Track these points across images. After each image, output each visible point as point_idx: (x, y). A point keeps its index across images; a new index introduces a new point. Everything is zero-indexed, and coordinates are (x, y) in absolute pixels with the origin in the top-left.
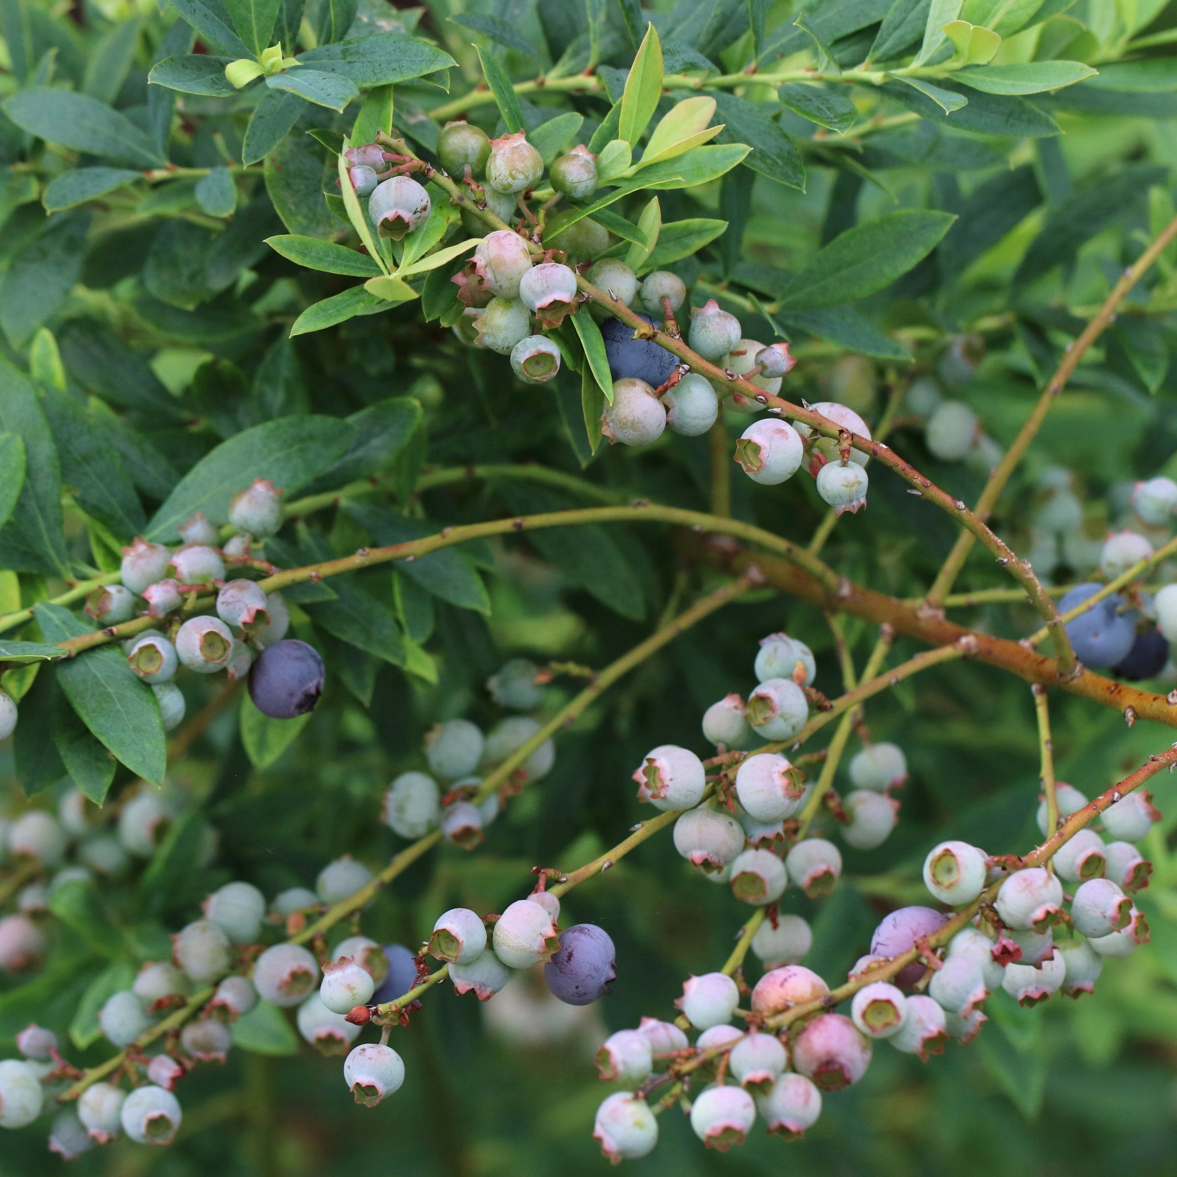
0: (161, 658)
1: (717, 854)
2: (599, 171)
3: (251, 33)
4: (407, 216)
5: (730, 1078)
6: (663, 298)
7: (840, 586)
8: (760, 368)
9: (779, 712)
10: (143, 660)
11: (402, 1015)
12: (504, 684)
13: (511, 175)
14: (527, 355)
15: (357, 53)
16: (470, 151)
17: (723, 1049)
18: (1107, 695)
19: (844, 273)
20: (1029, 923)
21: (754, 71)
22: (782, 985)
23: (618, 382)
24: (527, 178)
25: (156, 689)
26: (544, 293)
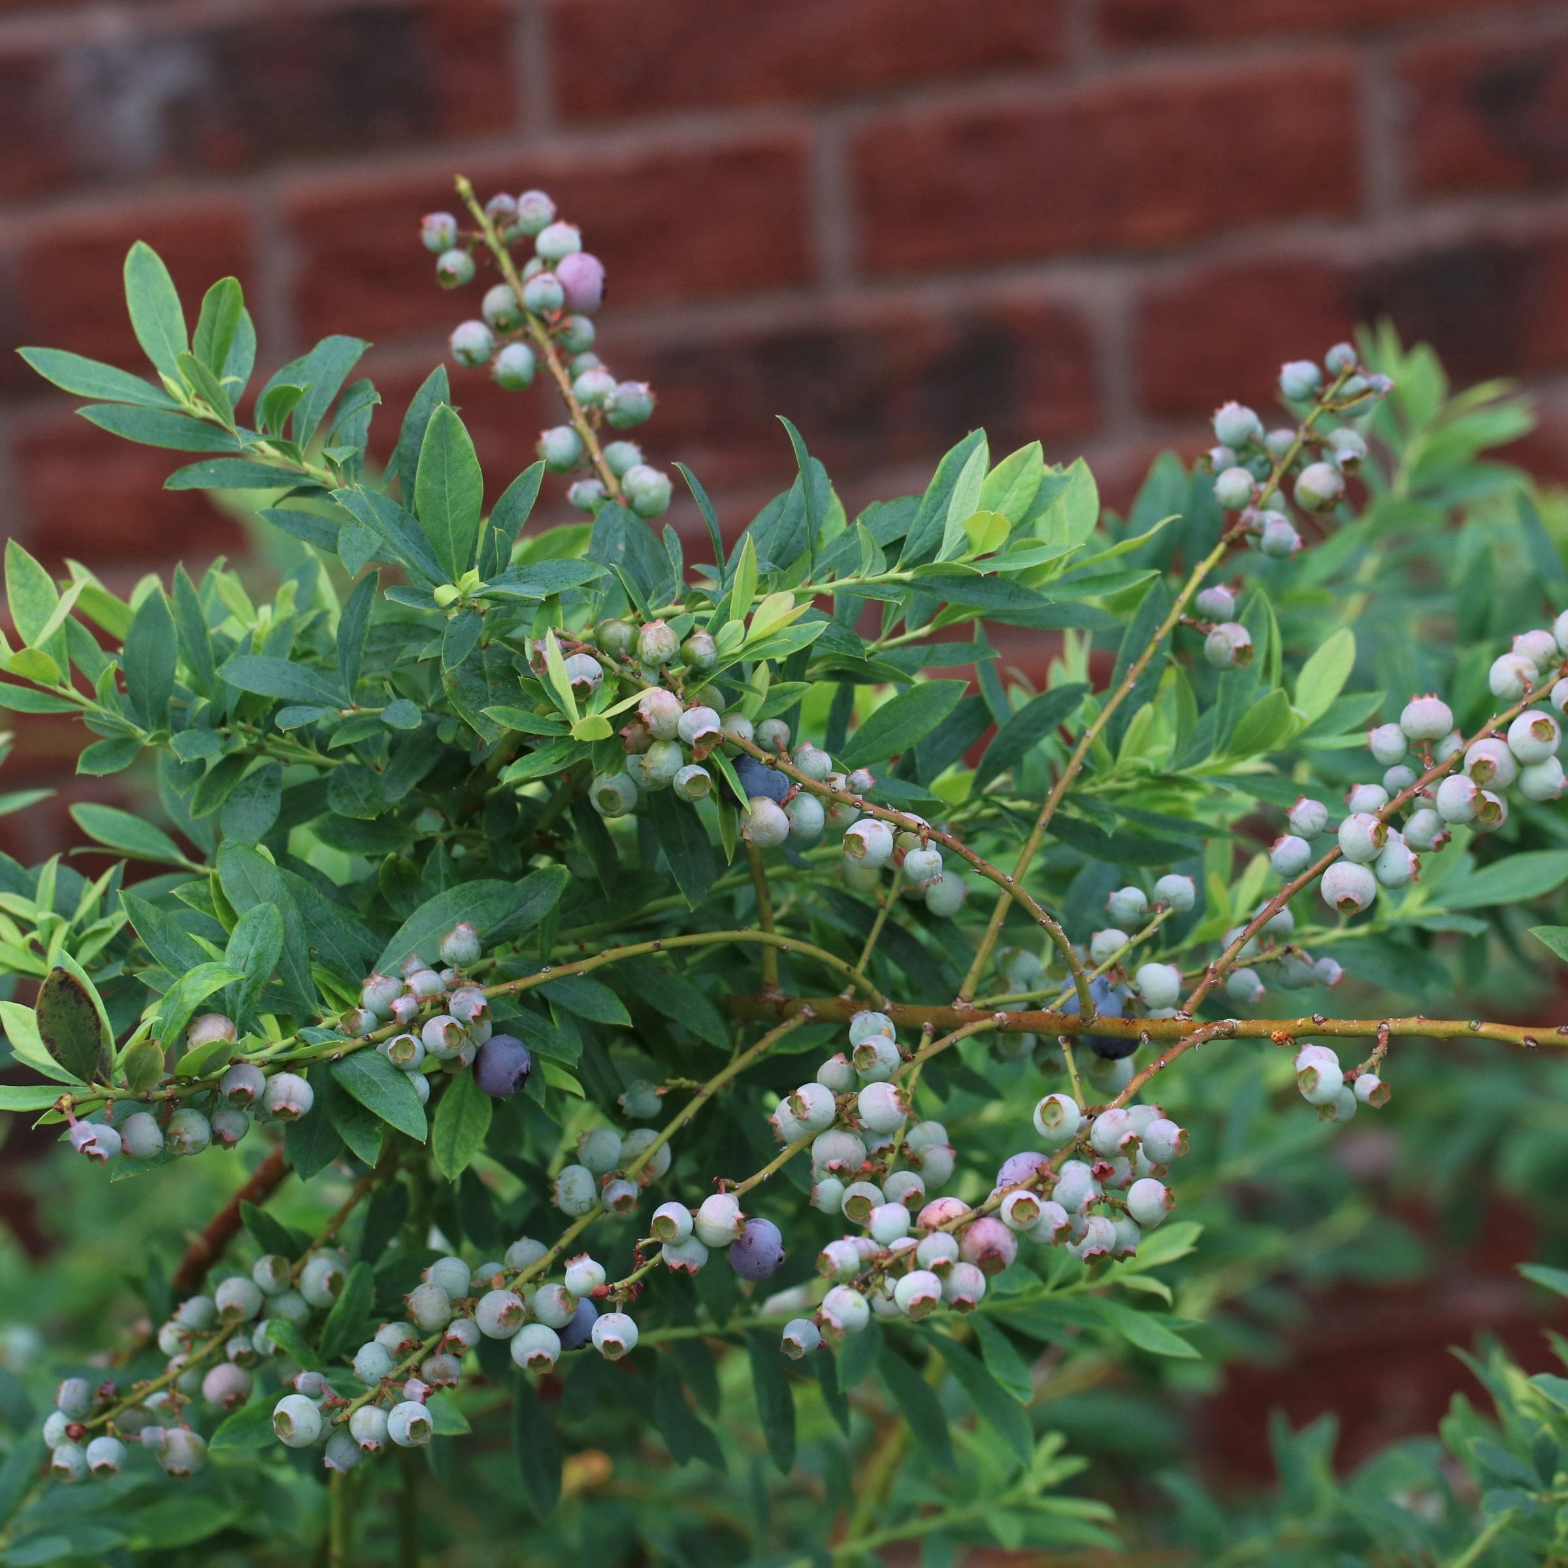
0: (414, 1048)
1: (848, 1161)
2: (718, 649)
3: (452, 564)
4: (589, 681)
5: (918, 1267)
6: (775, 738)
7: (884, 1004)
8: (850, 786)
9: (879, 1057)
10: (398, 1051)
11: (631, 1291)
12: (631, 1098)
13: (659, 649)
14: (688, 778)
15: (530, 575)
16: (623, 635)
17: (910, 1249)
18: (1124, 1027)
19: (885, 735)
20: (1118, 1148)
21: (810, 584)
22: (940, 1209)
23: (752, 799)
24: (671, 650)
25: (409, 1074)
26: (699, 727)
